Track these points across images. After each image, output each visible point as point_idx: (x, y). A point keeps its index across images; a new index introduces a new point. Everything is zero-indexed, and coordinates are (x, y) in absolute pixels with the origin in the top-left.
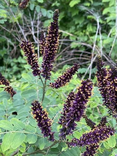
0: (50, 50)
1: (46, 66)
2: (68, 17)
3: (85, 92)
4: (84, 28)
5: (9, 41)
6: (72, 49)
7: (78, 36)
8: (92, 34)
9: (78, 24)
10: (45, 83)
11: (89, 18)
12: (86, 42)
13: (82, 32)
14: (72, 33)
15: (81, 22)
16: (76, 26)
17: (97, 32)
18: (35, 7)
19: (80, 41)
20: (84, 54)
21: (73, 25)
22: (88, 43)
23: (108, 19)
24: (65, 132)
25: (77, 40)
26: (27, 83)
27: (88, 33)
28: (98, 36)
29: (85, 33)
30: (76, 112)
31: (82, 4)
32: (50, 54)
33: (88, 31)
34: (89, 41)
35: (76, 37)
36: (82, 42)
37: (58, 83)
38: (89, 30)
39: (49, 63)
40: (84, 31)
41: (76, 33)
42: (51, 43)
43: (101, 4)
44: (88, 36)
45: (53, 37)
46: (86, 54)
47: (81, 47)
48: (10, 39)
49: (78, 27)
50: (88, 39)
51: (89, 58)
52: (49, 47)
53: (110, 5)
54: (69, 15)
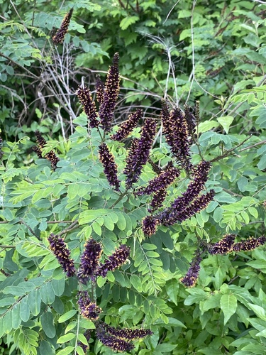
0: (110, 96)
1: (106, 116)
2: (118, 46)
3: (149, 131)
4: (148, 65)
5: (13, 94)
6: (129, 104)
7: (137, 81)
8: (162, 77)
9: (137, 59)
10: (104, 137)
11: (156, 49)
12: (152, 90)
13: (145, 73)
14: (126, 76)
15: (142, 56)
16: (133, 62)
17: (169, 72)
18: (72, 38)
19: (143, 89)
20: (149, 110)
21: (127, 62)
22: (156, 93)
23: (189, 49)
24: (130, 184)
25: (135, 87)
26: (83, 137)
27: (154, 75)
28: (171, 79)
29: (150, 74)
30: (142, 152)
31: (144, 23)
32: (110, 101)
33: (154, 72)
34: (157, 90)
35: (134, 81)
36: (146, 91)
37: (119, 134)
38: (157, 70)
39: (109, 111)
40: (148, 71)
41: (133, 76)
42: (111, 89)
43: (176, 22)
44: (154, 79)
45: (113, 81)
46: (154, 110)
47: (143, 100)
48: (15, 91)
49: (137, 64)
50: (156, 86)
51: (158, 117)
52: (109, 93)
53: (192, 23)
54: (119, 42)
